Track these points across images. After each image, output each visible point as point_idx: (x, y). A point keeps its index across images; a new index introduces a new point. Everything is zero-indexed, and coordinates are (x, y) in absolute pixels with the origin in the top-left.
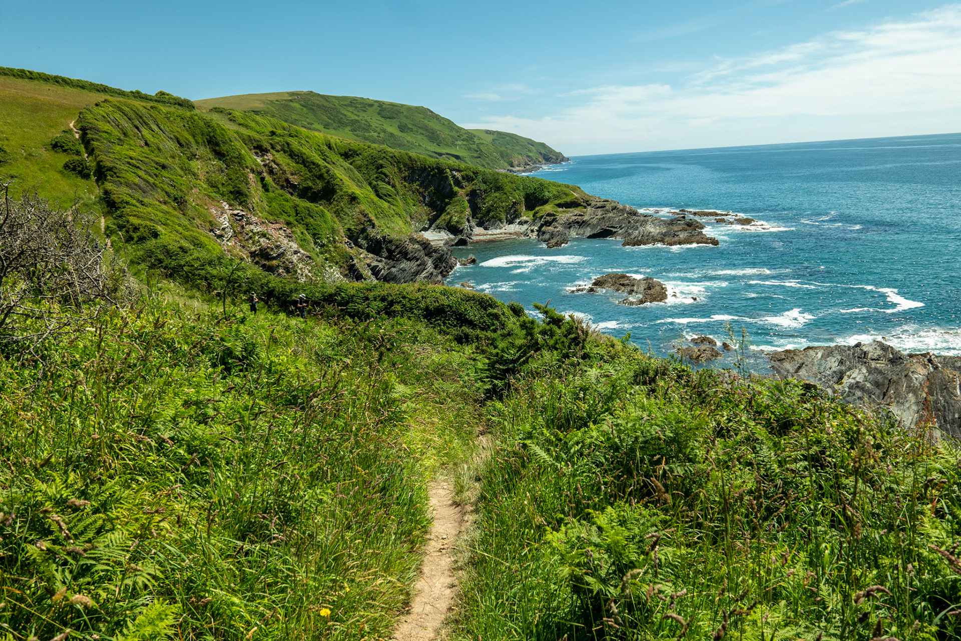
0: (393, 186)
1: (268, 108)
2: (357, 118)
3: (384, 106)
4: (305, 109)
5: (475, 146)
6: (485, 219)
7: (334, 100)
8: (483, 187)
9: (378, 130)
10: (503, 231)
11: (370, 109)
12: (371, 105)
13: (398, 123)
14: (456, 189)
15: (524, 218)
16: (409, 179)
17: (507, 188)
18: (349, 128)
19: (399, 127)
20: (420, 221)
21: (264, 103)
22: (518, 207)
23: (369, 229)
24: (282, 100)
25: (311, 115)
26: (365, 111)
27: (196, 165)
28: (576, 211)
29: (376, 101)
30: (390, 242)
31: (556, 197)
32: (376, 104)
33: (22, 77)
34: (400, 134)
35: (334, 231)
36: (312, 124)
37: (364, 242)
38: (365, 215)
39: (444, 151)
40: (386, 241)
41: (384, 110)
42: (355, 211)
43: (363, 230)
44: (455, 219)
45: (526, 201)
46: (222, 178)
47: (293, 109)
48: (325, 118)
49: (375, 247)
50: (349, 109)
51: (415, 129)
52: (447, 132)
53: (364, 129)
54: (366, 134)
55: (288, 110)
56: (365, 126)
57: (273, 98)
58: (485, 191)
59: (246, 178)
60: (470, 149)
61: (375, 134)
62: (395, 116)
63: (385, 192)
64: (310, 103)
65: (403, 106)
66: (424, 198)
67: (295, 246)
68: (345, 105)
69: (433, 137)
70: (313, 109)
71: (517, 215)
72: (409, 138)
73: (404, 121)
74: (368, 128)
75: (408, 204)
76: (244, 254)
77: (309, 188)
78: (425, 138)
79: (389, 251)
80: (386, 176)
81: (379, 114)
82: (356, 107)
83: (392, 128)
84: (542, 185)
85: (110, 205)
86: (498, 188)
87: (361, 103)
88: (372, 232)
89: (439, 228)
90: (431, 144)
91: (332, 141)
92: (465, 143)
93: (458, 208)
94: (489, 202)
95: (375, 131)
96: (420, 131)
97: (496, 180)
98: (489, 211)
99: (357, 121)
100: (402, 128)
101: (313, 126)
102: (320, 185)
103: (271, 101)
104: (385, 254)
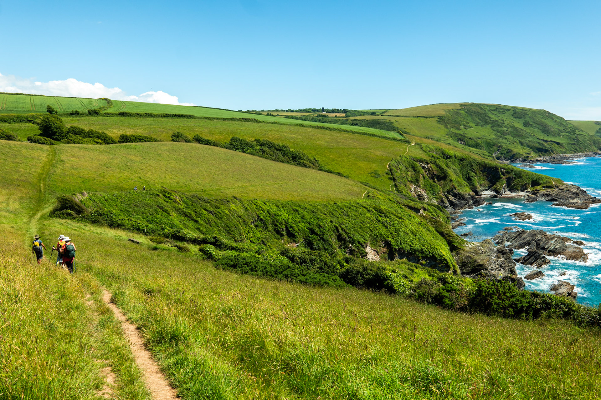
0: (476, 173)
1: (447, 115)
2: (497, 119)
3: (517, 111)
4: (467, 114)
5: (574, 137)
6: (512, 189)
7: (486, 107)
8: (514, 176)
9: (508, 126)
10: (518, 194)
11: (507, 113)
12: (509, 110)
13: (523, 121)
14: (502, 176)
15: (529, 190)
16: (483, 171)
17: (524, 178)
18: (490, 125)
19: (523, 123)
20: (484, 187)
21: (445, 111)
22: (527, 185)
23: (454, 190)
24: (456, 109)
25: (469, 118)
26: (504, 114)
27: (409, 173)
28: (549, 190)
29: (513, 107)
30: (460, 194)
31: (544, 183)
32: (513, 109)
33: (364, 135)
34: (523, 128)
35: (439, 191)
36: (469, 123)
37: (452, 194)
38: (453, 186)
39: (550, 139)
40: (459, 194)
41: (515, 113)
42: (450, 185)
43: (452, 190)
44: (498, 187)
45: (532, 183)
46: (414, 176)
47: (460, 114)
48: (477, 119)
49: (455, 195)
50: (495, 112)
51: (534, 125)
52: (556, 126)
53: (499, 126)
54: (500, 129)
55: (458, 115)
56: (500, 124)
57: (451, 108)
58: (515, 178)
59: (420, 176)
60: (570, 138)
61: (506, 129)
62: (522, 117)
63: (471, 175)
64: (470, 110)
65: (530, 110)
66: (488, 178)
67: (426, 194)
68: (493, 110)
69: (546, 130)
70: (471, 115)
71: (526, 188)
72: (528, 131)
73: (528, 119)
74: (502, 125)
75: (480, 180)
76: (415, 195)
77: (440, 175)
78: (539, 131)
79: (459, 197)
80: (474, 169)
81: (512, 115)
82: (499, 111)
83: (518, 124)
84: (540, 178)
85: (396, 186)
86: (520, 177)
87: (502, 109)
88: (455, 191)
89: (492, 190)
90: (542, 134)
91: (457, 155)
92: (567, 134)
93: (501, 184)
94: (515, 182)
95: (506, 127)
96: (537, 126)
97: (520, 174)
98: (514, 185)
99: (497, 121)
100: (526, 124)
101: (470, 124)
102: (443, 175)
103: (449, 110)
104: (458, 198)
